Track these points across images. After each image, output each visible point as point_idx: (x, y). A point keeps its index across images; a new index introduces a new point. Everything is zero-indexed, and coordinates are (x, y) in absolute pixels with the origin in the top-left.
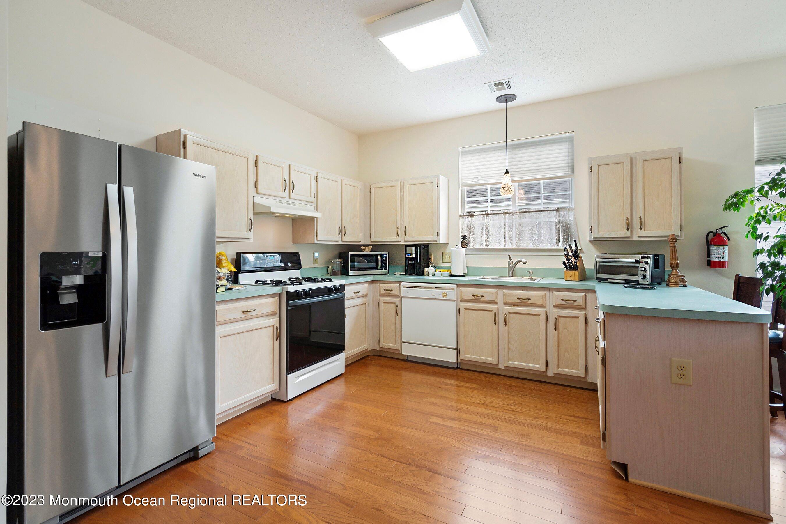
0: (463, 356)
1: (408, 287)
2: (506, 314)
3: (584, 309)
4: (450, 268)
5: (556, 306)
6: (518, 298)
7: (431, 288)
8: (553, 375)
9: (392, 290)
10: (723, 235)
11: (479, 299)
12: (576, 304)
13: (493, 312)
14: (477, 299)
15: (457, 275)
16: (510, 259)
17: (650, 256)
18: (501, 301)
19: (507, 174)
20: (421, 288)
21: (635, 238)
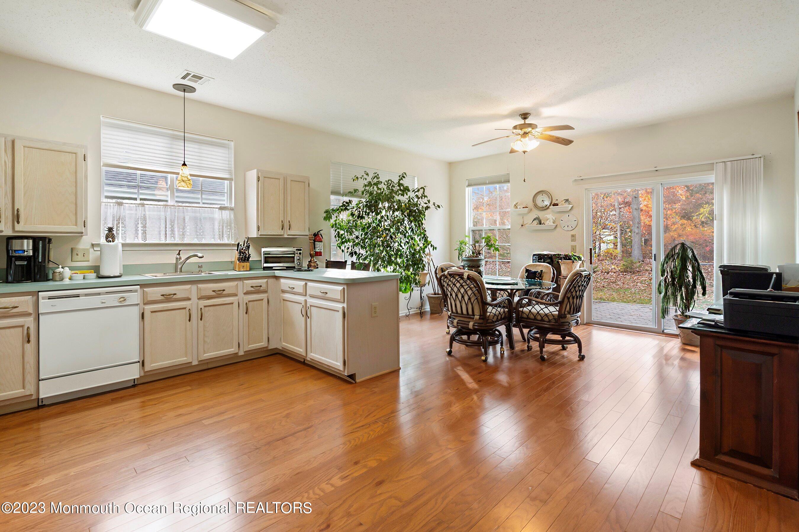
0: (147, 368)
1: (50, 298)
2: (201, 309)
3: (265, 292)
4: (96, 268)
5: (247, 293)
6: (214, 291)
7: (99, 294)
8: (243, 354)
9: (16, 307)
11: (171, 298)
12: (262, 288)
13: (187, 309)
14: (167, 299)
15: (112, 275)
16: (179, 254)
17: (302, 249)
18: (194, 297)
20: (79, 296)
21: (286, 236)
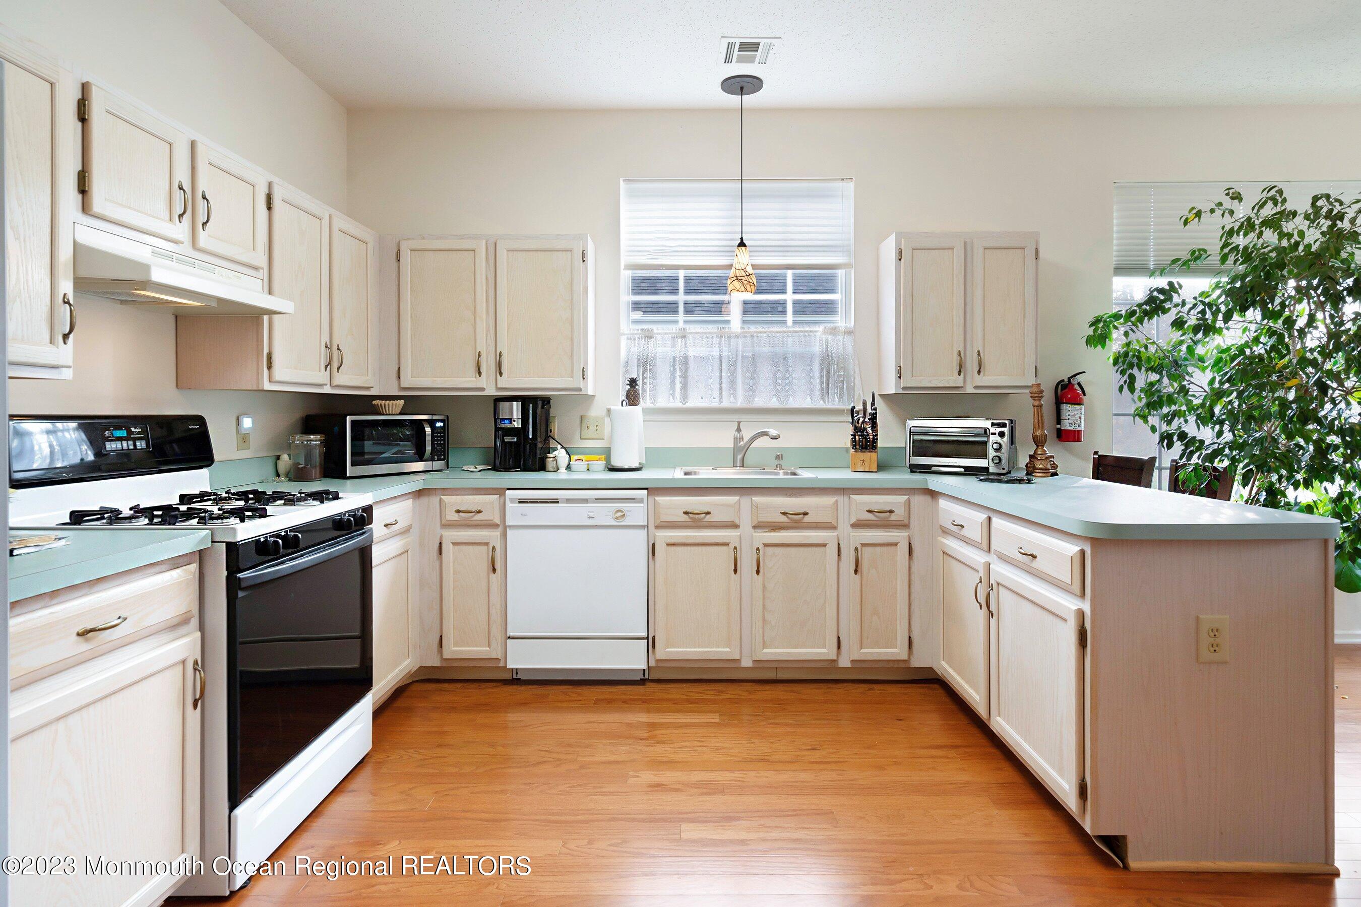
0: (661, 652)
1: (522, 501)
2: (758, 549)
3: (905, 526)
4: (607, 453)
5: (858, 525)
6: (784, 513)
7: (585, 501)
8: (849, 665)
9: (480, 512)
10: (1077, 387)
11: (700, 520)
12: (893, 517)
13: (732, 546)
14: (694, 520)
15: (626, 467)
16: (739, 430)
17: (1007, 422)
18: (746, 523)
19: (743, 248)
20: (558, 502)
21: (970, 390)
